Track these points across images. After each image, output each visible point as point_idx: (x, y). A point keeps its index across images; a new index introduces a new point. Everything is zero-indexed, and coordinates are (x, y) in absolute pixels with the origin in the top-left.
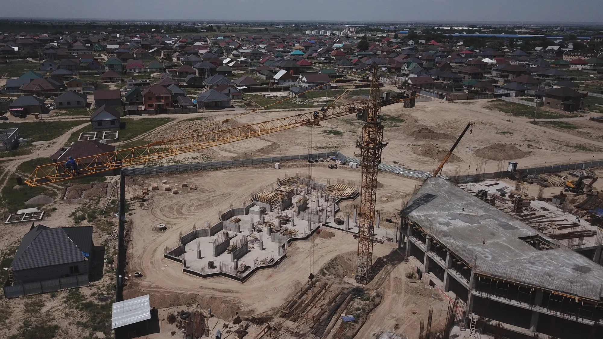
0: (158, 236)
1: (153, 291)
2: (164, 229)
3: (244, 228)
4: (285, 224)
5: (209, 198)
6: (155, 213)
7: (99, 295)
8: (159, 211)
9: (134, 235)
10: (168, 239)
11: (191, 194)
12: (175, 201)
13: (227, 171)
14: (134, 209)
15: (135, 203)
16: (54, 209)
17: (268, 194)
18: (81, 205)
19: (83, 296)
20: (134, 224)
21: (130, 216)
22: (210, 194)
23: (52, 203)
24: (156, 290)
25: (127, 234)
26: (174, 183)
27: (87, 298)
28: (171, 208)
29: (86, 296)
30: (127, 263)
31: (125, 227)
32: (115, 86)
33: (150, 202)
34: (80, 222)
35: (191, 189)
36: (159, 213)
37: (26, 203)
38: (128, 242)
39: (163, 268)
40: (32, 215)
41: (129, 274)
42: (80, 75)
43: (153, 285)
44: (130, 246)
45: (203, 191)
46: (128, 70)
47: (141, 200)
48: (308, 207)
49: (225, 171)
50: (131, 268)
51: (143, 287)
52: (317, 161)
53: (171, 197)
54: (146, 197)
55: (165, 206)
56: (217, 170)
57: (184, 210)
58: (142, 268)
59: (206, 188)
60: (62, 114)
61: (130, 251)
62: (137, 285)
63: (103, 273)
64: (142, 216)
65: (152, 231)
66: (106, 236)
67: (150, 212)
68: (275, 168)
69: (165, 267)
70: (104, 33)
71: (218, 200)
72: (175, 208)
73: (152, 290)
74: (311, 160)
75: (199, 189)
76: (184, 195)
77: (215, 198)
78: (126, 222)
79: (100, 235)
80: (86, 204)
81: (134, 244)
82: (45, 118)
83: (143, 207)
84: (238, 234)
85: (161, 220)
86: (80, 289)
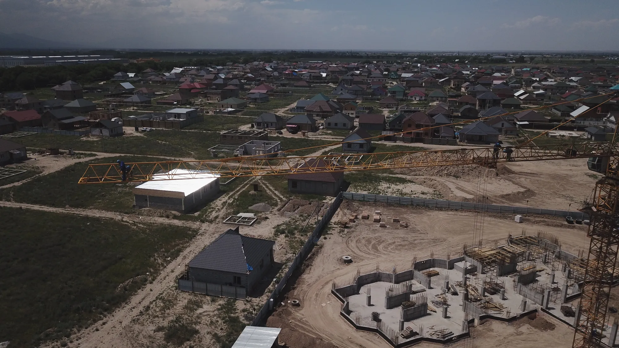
0: (338, 267)
1: (299, 326)
2: (349, 262)
3: (438, 285)
4: (492, 294)
5: (415, 240)
6: (350, 242)
7: (248, 313)
8: (355, 241)
9: (318, 261)
10: (346, 274)
11: (398, 231)
12: (376, 235)
13: (453, 213)
14: (331, 234)
15: (336, 228)
16: (267, 218)
17: (487, 251)
18: (290, 219)
19: (235, 310)
20: (323, 249)
21: (324, 240)
22: (419, 235)
23: (269, 212)
24: (303, 326)
25: (310, 258)
26: (388, 215)
27: (237, 313)
28: (369, 241)
29: (238, 310)
30: (294, 289)
31: (313, 250)
32: (388, 112)
33: (352, 230)
34: (278, 235)
35: (401, 226)
36: (353, 244)
37: (250, 208)
38: (308, 266)
39: (324, 305)
40: (246, 220)
41: (289, 300)
42: (363, 99)
43: (304, 319)
44: (307, 271)
45: (414, 231)
46: (409, 98)
47: (345, 226)
48: (537, 280)
49: (450, 213)
50: (295, 294)
51: (293, 318)
52: (578, 222)
53: (376, 230)
54: (351, 224)
55: (364, 238)
56: (441, 210)
57: (380, 247)
58: (305, 297)
59: (418, 228)
60: (327, 134)
61: (305, 276)
62: (290, 314)
63: (266, 291)
64: (335, 243)
65: (336, 261)
66: (291, 255)
67: (346, 240)
68: (515, 220)
69: (326, 304)
70: (408, 63)
71: (424, 244)
72: (373, 242)
73: (300, 324)
74: (571, 219)
75: (410, 227)
76: (390, 231)
77: (422, 241)
78: (317, 245)
79: (287, 252)
80: (294, 219)
81: (312, 269)
82: (311, 136)
83: (341, 234)
84: (427, 290)
85: (352, 251)
86: (237, 301)
